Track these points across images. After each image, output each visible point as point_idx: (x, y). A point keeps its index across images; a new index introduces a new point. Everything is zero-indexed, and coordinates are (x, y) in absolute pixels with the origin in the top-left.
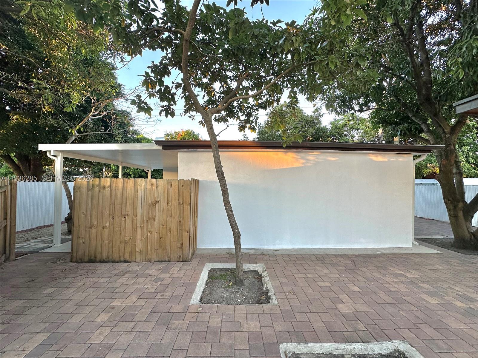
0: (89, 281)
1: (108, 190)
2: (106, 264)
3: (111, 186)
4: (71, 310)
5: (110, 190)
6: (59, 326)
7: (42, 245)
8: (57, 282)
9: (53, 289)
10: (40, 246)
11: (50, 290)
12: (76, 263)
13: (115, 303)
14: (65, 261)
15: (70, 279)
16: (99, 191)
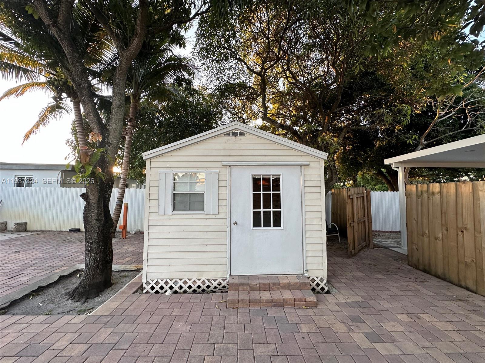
0: (413, 285)
1: (438, 196)
2: (442, 281)
3: (440, 192)
4: (384, 297)
5: (440, 196)
6: (371, 300)
7: (394, 245)
8: (389, 273)
9: (383, 277)
10: (393, 245)
11: (380, 276)
12: (411, 267)
13: (423, 316)
14: (403, 262)
15: (398, 277)
16: (428, 198)
